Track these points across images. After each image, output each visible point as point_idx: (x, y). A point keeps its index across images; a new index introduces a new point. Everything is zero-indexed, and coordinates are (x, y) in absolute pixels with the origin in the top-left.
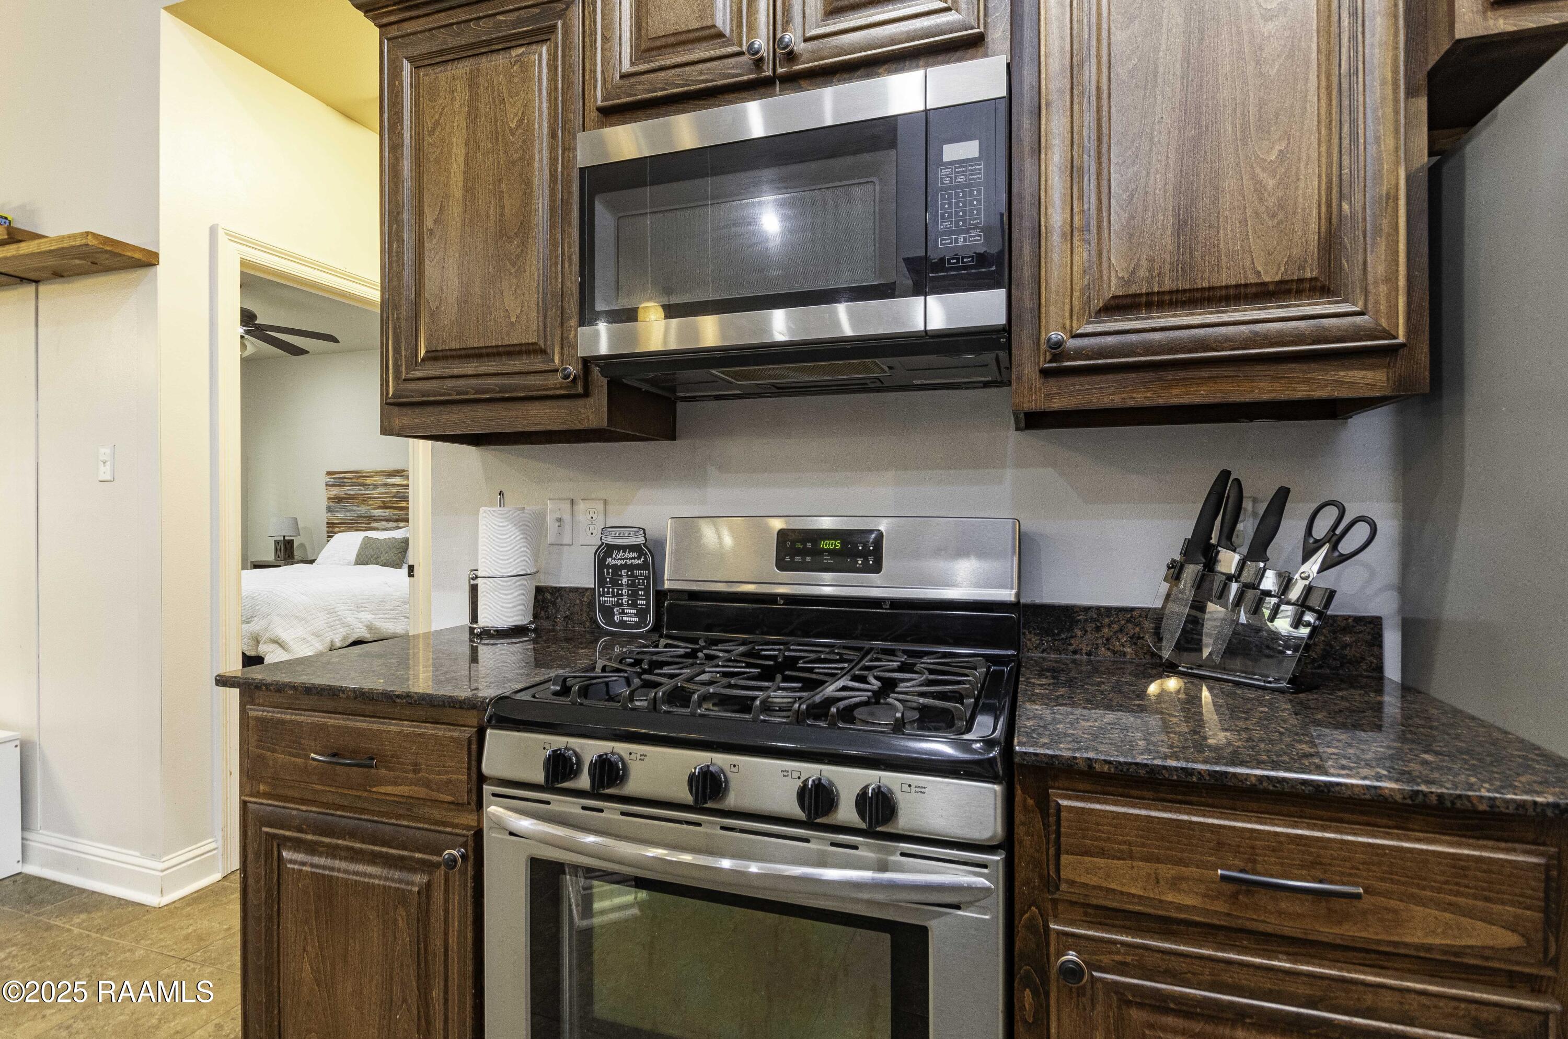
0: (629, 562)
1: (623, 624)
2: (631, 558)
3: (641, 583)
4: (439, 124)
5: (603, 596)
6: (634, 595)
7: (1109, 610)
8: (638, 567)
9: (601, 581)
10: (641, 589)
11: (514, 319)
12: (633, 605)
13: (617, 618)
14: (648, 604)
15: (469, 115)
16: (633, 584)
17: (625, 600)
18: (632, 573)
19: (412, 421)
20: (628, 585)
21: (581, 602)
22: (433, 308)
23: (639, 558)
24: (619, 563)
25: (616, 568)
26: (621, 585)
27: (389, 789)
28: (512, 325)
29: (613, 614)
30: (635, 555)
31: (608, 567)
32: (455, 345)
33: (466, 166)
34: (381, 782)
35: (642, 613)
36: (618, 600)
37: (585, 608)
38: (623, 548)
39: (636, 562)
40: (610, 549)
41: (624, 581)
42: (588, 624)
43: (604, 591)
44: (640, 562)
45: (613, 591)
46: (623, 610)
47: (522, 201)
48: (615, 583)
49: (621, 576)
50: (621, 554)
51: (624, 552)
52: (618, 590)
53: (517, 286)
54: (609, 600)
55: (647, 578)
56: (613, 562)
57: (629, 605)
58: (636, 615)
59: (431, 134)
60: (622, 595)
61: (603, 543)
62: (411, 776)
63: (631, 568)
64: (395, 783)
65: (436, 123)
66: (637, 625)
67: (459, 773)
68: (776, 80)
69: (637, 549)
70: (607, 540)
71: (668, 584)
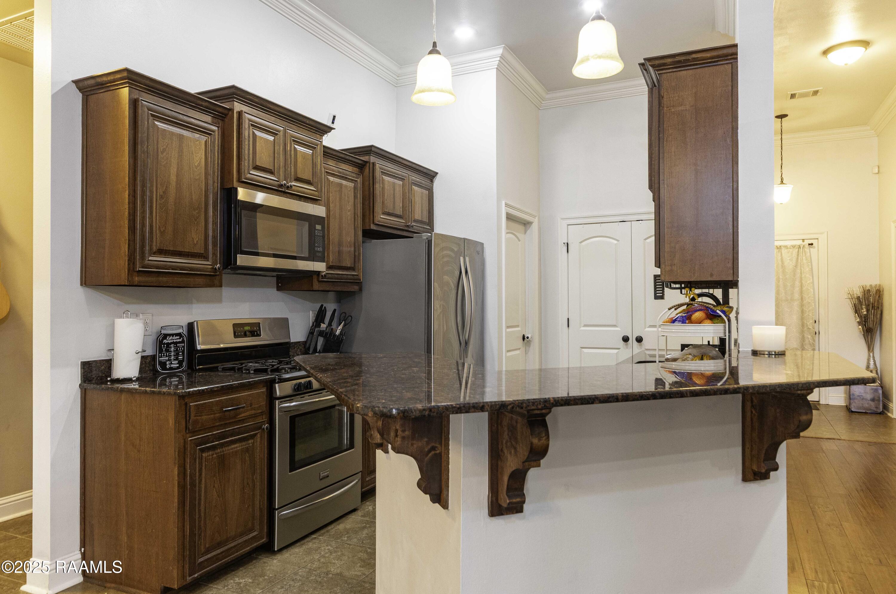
0: (175, 341)
1: (171, 369)
2: (176, 339)
3: (180, 349)
4: (165, 150)
5: (161, 357)
6: (177, 355)
7: (296, 342)
8: (179, 342)
9: (161, 351)
10: (181, 352)
11: (195, 242)
12: (177, 359)
13: (168, 367)
14: (183, 358)
15: (179, 152)
16: (177, 350)
17: (172, 358)
18: (177, 345)
19: (144, 279)
20: (174, 351)
21: (145, 362)
22: (162, 230)
23: (180, 338)
24: (170, 342)
25: (168, 344)
26: (171, 351)
27: (243, 415)
28: (195, 245)
29: (166, 365)
30: (178, 337)
31: (164, 344)
32: (172, 249)
33: (177, 173)
34: (240, 414)
35: (180, 363)
36: (169, 358)
37: (148, 365)
38: (173, 335)
39: (178, 340)
40: (166, 336)
41: (172, 349)
42: (149, 372)
43: (161, 355)
44: (181, 340)
45: (166, 354)
46: (171, 362)
47: (199, 196)
48: (167, 351)
49: (171, 347)
50: (171, 337)
51: (173, 336)
52: (169, 354)
53: (197, 230)
54: (164, 359)
55: (184, 347)
56: (167, 342)
57: (174, 360)
58: (177, 363)
59: (162, 153)
60: (171, 356)
61: (162, 334)
62: (250, 408)
63: (176, 343)
64: (244, 412)
65: (164, 150)
66: (178, 368)
67: (263, 402)
68: (285, 192)
69: (179, 335)
70: (163, 332)
71: (199, 347)
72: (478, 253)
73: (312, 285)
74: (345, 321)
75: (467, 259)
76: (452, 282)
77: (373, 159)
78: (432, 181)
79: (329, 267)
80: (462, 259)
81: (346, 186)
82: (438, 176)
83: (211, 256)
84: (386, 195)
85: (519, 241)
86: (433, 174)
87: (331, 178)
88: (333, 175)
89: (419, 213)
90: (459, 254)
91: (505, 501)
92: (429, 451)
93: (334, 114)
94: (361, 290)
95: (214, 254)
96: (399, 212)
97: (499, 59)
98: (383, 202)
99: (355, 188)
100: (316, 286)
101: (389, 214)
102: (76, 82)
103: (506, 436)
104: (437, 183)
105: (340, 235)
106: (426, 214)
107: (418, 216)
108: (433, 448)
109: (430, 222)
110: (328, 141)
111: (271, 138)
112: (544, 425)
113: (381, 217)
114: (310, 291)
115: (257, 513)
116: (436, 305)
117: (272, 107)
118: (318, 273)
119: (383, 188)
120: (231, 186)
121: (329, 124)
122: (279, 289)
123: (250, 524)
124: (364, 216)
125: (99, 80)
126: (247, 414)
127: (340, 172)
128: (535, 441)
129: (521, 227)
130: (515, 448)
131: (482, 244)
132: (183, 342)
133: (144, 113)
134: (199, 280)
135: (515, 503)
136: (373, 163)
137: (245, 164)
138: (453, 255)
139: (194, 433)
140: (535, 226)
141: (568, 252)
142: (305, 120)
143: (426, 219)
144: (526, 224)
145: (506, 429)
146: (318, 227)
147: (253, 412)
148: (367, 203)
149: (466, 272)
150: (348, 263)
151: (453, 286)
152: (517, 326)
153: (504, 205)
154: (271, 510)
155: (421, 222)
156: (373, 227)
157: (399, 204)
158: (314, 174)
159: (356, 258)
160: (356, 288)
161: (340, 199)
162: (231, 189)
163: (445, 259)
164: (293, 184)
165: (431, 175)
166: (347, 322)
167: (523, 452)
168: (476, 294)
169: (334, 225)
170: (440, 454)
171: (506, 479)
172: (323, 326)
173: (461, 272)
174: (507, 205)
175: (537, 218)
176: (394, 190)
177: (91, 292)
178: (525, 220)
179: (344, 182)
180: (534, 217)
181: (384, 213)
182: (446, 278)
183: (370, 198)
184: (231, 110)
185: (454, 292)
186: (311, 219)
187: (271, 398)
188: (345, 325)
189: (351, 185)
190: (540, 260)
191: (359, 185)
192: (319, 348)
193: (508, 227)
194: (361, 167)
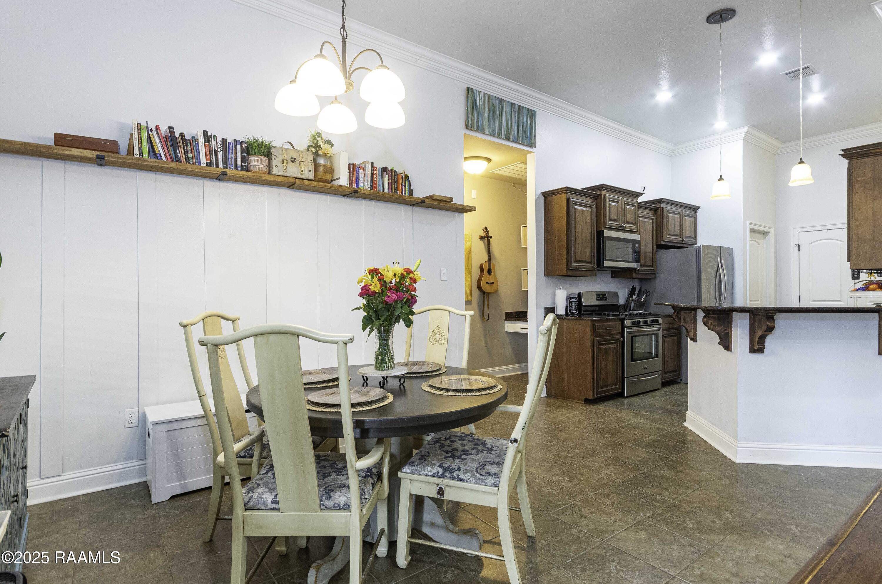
1: (573, 313)
2: (575, 300)
3: (576, 304)
6: (575, 307)
7: (621, 305)
9: (569, 305)
11: (587, 256)
12: (575, 309)
14: (577, 308)
15: (582, 218)
19: (571, 273)
20: (574, 305)
21: (567, 309)
22: (577, 252)
29: (572, 311)
31: (571, 302)
32: (580, 259)
33: (582, 227)
34: (611, 332)
35: (576, 310)
36: (572, 308)
38: (573, 298)
40: (571, 298)
42: (568, 313)
43: (570, 307)
47: (589, 236)
48: (572, 305)
53: (588, 251)
59: (576, 219)
62: (614, 330)
63: (574, 302)
66: (575, 313)
67: (619, 328)
68: (622, 230)
69: (575, 298)
70: (571, 296)
71: (584, 304)
72: (729, 254)
73: (632, 275)
74: (646, 294)
75: (722, 259)
76: (712, 272)
77: (662, 205)
78: (696, 212)
79: (641, 266)
80: (719, 259)
81: (648, 222)
82: (700, 208)
83: (593, 262)
84: (670, 224)
85: (759, 244)
86: (697, 208)
87: (641, 219)
88: (642, 217)
89: (689, 232)
90: (716, 256)
91: (756, 347)
92: (724, 331)
93: (644, 186)
94: (655, 277)
95: (594, 261)
96: (677, 233)
97: (745, 134)
98: (668, 229)
99: (653, 222)
100: (634, 275)
101: (671, 235)
102: (542, 193)
103: (757, 324)
104: (699, 213)
105: (645, 248)
106: (692, 232)
107: (688, 234)
108: (726, 330)
109: (695, 237)
110: (640, 200)
111: (616, 204)
112: (773, 319)
113: (667, 237)
114: (631, 278)
115: (618, 378)
116: (703, 286)
117: (617, 189)
118: (635, 269)
119: (668, 221)
120: (601, 230)
121: (642, 192)
122: (612, 277)
123: (615, 382)
124: (657, 237)
125: (553, 192)
126: (614, 332)
127: (645, 215)
128: (769, 324)
129: (762, 236)
130: (761, 328)
131: (733, 249)
132: (577, 301)
133: (571, 203)
134: (589, 273)
135: (761, 348)
136: (662, 208)
137: (607, 218)
138: (713, 257)
139: (597, 337)
140: (772, 235)
141: (799, 250)
142: (630, 192)
143: (693, 236)
144: (765, 234)
145: (757, 322)
146: (637, 245)
147: (616, 332)
148: (659, 230)
149: (722, 266)
150: (649, 263)
151: (713, 274)
152: (758, 300)
153: (748, 224)
154: (623, 378)
155: (690, 237)
156: (663, 243)
157: (677, 228)
158: (635, 218)
159: (653, 260)
160: (653, 276)
161: (645, 229)
162: (600, 231)
163: (709, 259)
164: (626, 225)
165: (695, 209)
166: (648, 294)
167: (764, 328)
168: (728, 280)
169: (642, 244)
170: (728, 332)
171: (757, 339)
172: (634, 297)
173: (718, 266)
174: (750, 223)
175: (773, 229)
176: (674, 221)
177: (547, 278)
178: (764, 231)
179: (647, 220)
180: (772, 228)
181: (668, 235)
182: (709, 270)
183: (661, 228)
184: (601, 195)
185: (714, 278)
186: (634, 242)
187: (623, 327)
188: (646, 297)
189: (650, 221)
190: (776, 257)
191: (655, 221)
192: (632, 308)
193: (750, 237)
194: (655, 210)
